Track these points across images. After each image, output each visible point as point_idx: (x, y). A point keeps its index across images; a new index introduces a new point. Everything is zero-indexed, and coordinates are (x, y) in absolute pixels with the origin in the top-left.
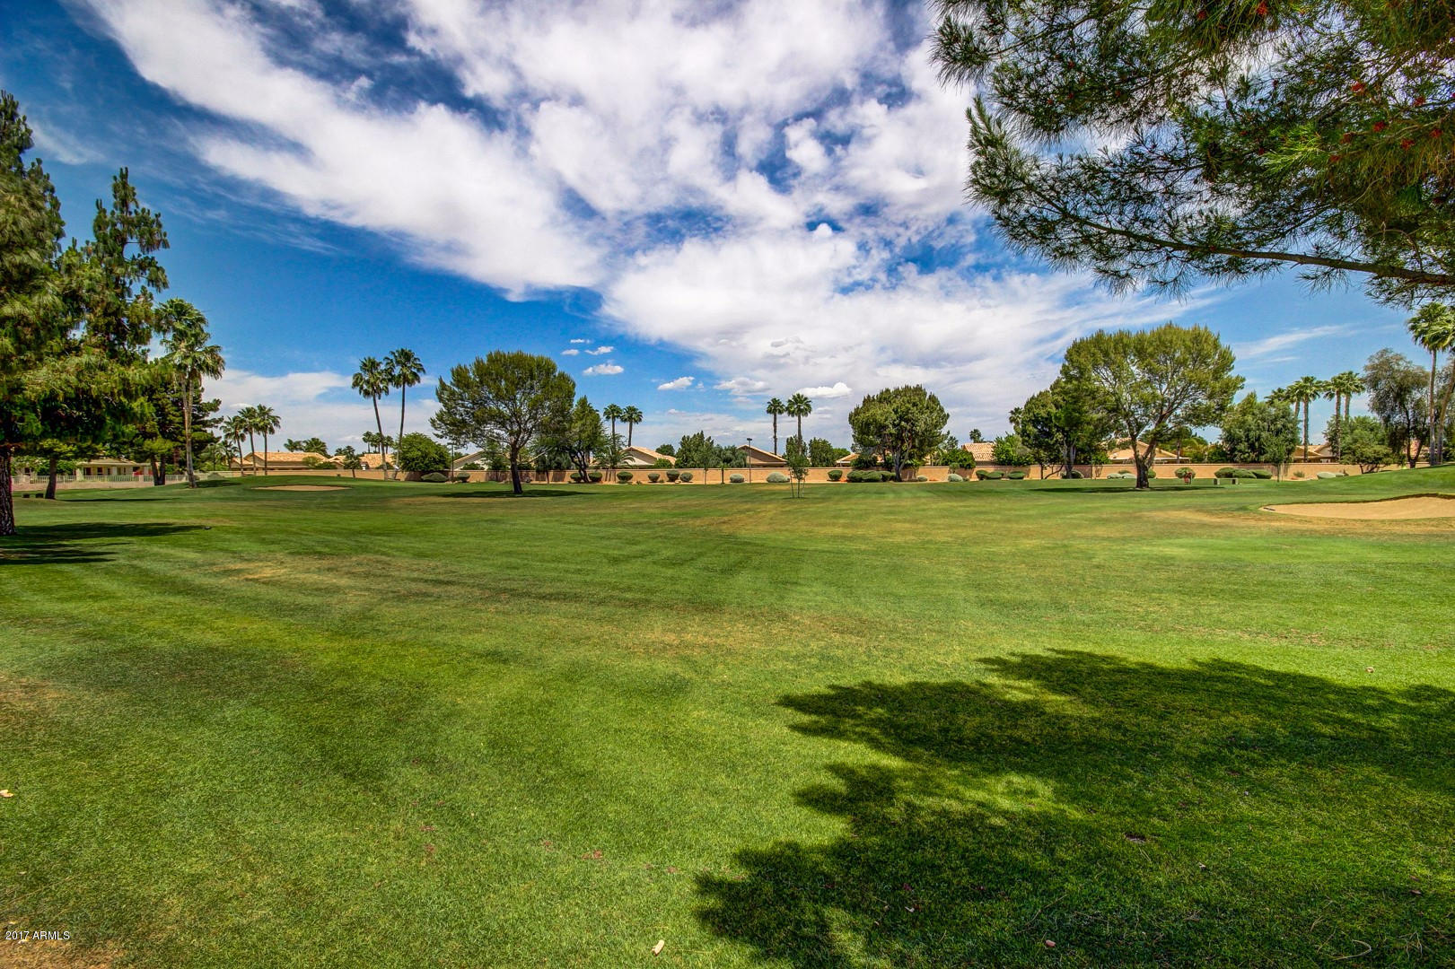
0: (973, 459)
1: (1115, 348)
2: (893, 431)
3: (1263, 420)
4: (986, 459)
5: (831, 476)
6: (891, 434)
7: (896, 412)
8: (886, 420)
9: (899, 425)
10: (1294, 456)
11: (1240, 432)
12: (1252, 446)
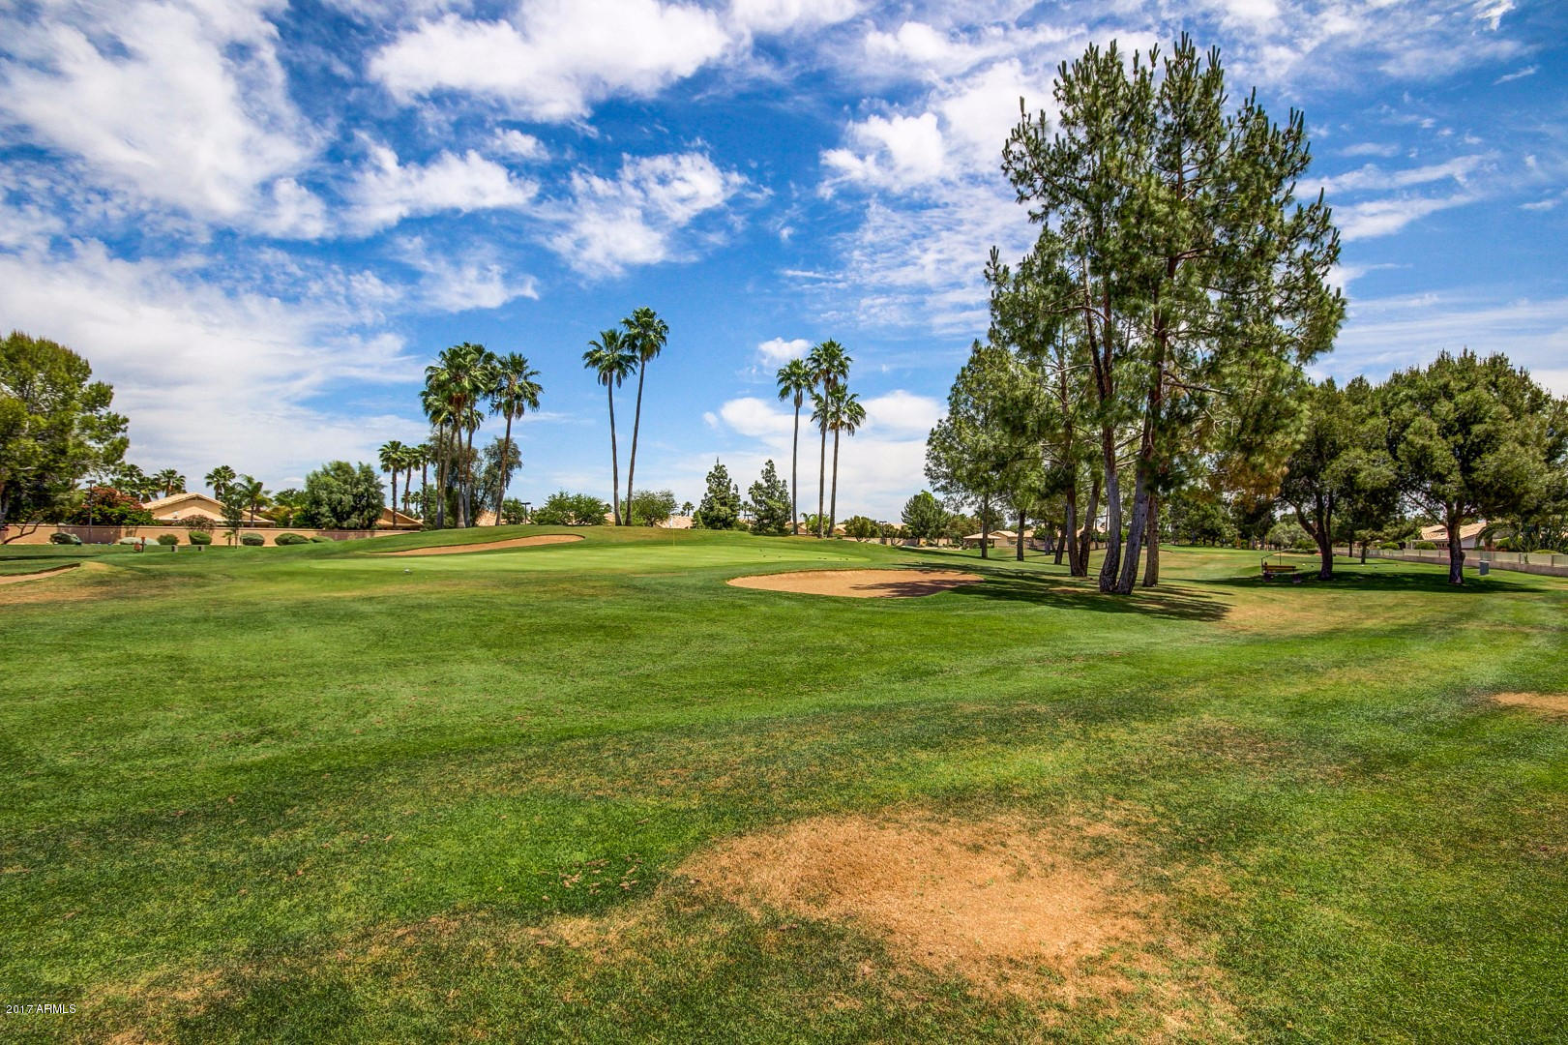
3: (346, 481)
10: (382, 522)
11: (323, 494)
12: (333, 510)
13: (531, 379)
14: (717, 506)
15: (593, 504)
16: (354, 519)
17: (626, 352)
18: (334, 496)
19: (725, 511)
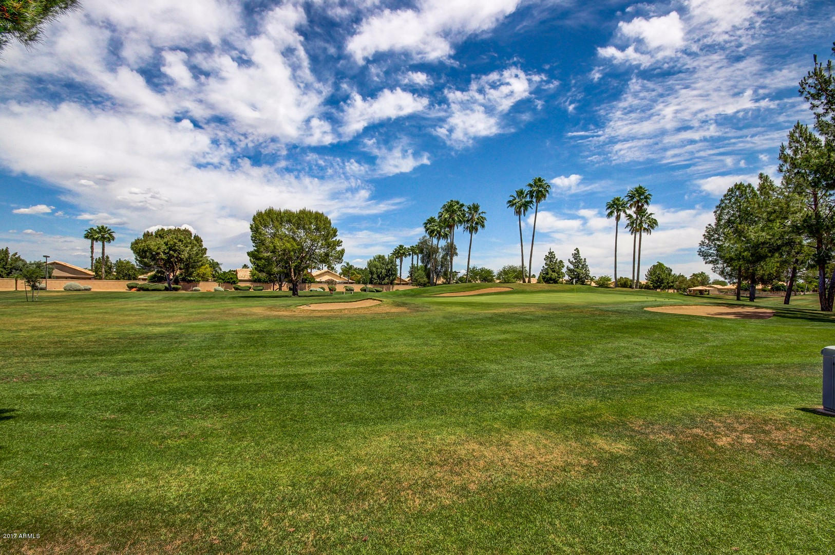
0: (237, 278)
1: (277, 219)
2: (164, 257)
3: (383, 264)
4: (246, 278)
5: (128, 287)
6: (163, 259)
7: (167, 245)
8: (159, 248)
9: (168, 253)
10: (396, 282)
11: (374, 269)
12: (378, 276)
13: (481, 215)
14: (550, 272)
15: (489, 272)
16: (386, 281)
17: (528, 199)
18: (379, 270)
19: (554, 275)
